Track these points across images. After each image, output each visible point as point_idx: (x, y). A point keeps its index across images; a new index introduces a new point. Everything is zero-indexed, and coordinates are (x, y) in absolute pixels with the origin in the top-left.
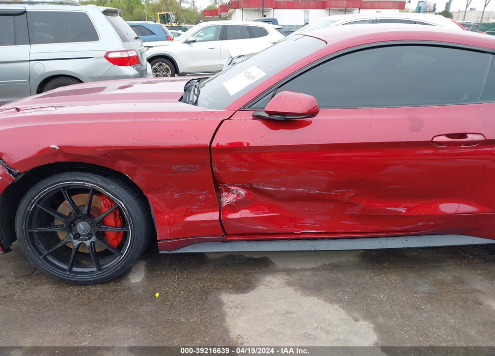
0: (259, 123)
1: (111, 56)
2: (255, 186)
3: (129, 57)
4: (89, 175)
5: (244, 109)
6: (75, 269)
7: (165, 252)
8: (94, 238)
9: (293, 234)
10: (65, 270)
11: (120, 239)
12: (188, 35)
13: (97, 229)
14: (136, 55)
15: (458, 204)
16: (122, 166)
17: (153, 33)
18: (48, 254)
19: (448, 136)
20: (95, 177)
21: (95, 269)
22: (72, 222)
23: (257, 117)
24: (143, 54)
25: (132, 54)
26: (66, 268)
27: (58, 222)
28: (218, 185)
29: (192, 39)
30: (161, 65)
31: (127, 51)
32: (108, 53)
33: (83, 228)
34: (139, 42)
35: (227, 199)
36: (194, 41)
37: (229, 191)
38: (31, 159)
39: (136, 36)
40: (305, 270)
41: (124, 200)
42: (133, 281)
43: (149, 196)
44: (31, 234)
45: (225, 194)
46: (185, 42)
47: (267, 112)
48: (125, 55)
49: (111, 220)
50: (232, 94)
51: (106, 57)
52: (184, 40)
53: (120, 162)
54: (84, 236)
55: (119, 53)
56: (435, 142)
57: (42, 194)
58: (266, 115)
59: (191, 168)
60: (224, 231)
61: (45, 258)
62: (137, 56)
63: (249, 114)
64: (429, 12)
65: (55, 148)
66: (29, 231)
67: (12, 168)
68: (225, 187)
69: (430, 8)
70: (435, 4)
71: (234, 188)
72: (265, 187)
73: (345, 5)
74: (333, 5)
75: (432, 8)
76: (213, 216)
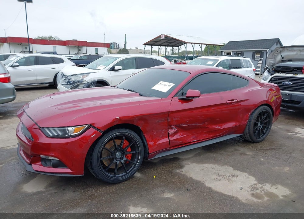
2: (181, 125)
7: (150, 159)
9: (190, 143)
19: (230, 101)
20: (126, 130)
21: (124, 174)
38: (108, 124)
43: (145, 135)
46: (11, 67)
56: (227, 103)
59: (162, 121)
60: (170, 146)
63: (177, 99)
64: (116, 48)
65: (118, 118)
66: (100, 160)
67: (99, 130)
68: (171, 127)
69: (116, 46)
70: (118, 45)
71: (174, 127)
72: (184, 125)
73: (78, 44)
74: (70, 43)
75: (117, 46)
76: (167, 140)
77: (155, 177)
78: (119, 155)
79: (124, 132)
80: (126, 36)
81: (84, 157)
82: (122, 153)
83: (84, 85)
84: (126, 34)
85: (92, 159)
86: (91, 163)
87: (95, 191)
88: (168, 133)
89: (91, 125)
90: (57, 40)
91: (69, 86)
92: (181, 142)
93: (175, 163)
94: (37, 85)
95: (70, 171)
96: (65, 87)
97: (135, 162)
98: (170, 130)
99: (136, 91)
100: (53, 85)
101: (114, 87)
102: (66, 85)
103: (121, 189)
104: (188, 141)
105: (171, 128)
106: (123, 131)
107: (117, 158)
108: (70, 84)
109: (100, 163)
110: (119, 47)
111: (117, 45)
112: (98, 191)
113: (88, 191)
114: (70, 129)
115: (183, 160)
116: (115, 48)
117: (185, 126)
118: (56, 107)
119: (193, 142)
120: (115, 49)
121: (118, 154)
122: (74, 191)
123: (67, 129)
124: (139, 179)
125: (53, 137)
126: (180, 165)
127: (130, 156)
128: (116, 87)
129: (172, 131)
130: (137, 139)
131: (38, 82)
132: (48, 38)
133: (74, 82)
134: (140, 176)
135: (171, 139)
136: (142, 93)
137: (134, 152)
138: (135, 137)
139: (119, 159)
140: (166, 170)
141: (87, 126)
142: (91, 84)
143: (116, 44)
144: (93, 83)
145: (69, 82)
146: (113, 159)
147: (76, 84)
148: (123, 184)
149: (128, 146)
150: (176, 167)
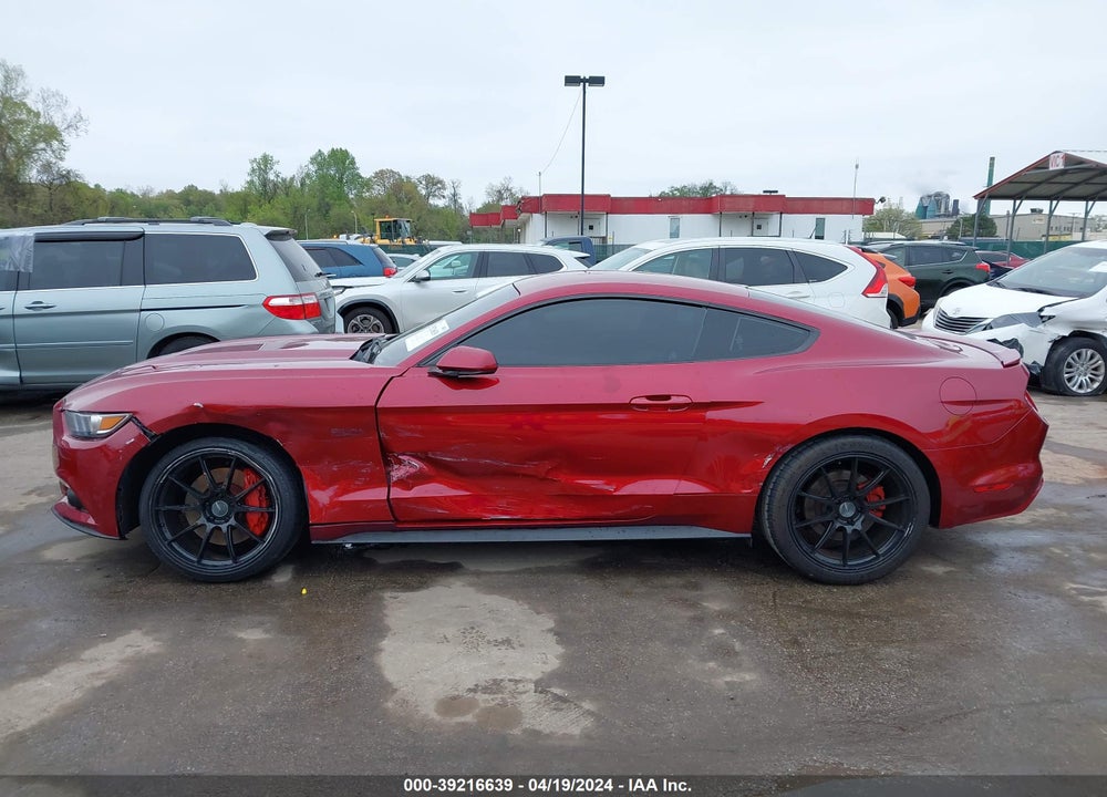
0: (435, 380)
1: (274, 302)
2: (430, 455)
3: (303, 305)
4: (234, 441)
5: (418, 365)
6: (205, 562)
7: (318, 542)
8: (232, 521)
9: (480, 520)
10: (192, 561)
11: (264, 526)
12: (418, 268)
13: (238, 508)
14: (316, 301)
15: (677, 481)
16: (274, 430)
17: (357, 262)
18: (173, 541)
19: (649, 398)
21: (231, 562)
22: (208, 500)
23: (432, 374)
24: (329, 301)
25: (311, 300)
26: (195, 559)
27: (190, 499)
28: (387, 456)
29: (426, 275)
30: (365, 318)
31: (301, 295)
32: (270, 298)
33: (219, 509)
34: (323, 281)
35: (397, 473)
36: (428, 279)
37: (400, 462)
38: (170, 419)
39: (320, 271)
40: (500, 573)
41: (272, 472)
42: (277, 581)
43: (301, 468)
44: (157, 512)
45: (396, 467)
46: (412, 280)
47: (440, 368)
48: (298, 302)
49: (254, 500)
50: (409, 350)
51: (266, 304)
52: (410, 275)
53: (271, 424)
54: (221, 518)
55: (288, 299)
56: (634, 405)
57: (176, 463)
58: (440, 371)
59: (353, 432)
60: (394, 516)
61: (170, 544)
62: (318, 304)
63: (424, 372)
64: (945, 215)
65: (199, 407)
67: (146, 429)
68: (395, 457)
69: (946, 209)
70: (956, 202)
71: (405, 458)
72: (442, 456)
73: (751, 207)
74: (727, 206)
75: (950, 209)
76: (379, 494)
77: (304, 591)
78: (222, 509)
80: (992, 165)
82: (230, 506)
84: (992, 159)
88: (389, 475)
89: (134, 415)
90: (728, 193)
92: (441, 511)
95: (95, 523)
105: (397, 462)
106: (229, 446)
110: (956, 211)
111: (951, 203)
116: (939, 216)
117: (450, 462)
119: (492, 520)
120: (941, 219)
129: (402, 470)
132: (701, 188)
135: (397, 493)
141: (127, 416)
143: (948, 196)
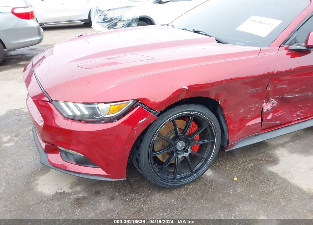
2: (285, 96)
20: (196, 106)
21: (189, 173)
33: (181, 146)
35: (267, 107)
43: (225, 113)
59: (257, 90)
65: (185, 89)
66: (152, 156)
67: (152, 109)
68: (268, 99)
71: (273, 100)
72: (289, 95)
76: (258, 120)
77: (236, 179)
78: (182, 145)
79: (192, 111)
81: (127, 154)
82: (186, 143)
83: (123, 23)
85: (139, 155)
86: (138, 161)
87: (144, 201)
88: (262, 109)
89: (138, 100)
91: (105, 24)
92: (278, 122)
93: (263, 153)
94: (71, 23)
95: (105, 173)
96: (101, 25)
97: (205, 156)
98: (265, 104)
99: (207, 34)
100: (87, 24)
101: (168, 25)
102: (102, 22)
103: (184, 200)
104: (289, 119)
105: (268, 101)
106: (191, 109)
107: (178, 150)
108: (107, 22)
109: (152, 160)
112: (148, 201)
113: (133, 199)
114: (102, 107)
115: (275, 147)
117: (291, 97)
118: (78, 63)
121: (180, 145)
122: (112, 199)
123: (97, 107)
124: (211, 181)
125: (74, 119)
126: (271, 157)
127: (197, 146)
128: (170, 26)
129: (269, 106)
130: (212, 121)
131: (71, 20)
133: (111, 20)
134: (211, 175)
136: (221, 38)
137: (206, 141)
138: (209, 118)
139: (181, 151)
140: (252, 166)
141: (131, 102)
142: (132, 21)
144: (134, 21)
145: (106, 20)
146: (172, 153)
147: (114, 22)
148: (187, 189)
149: (196, 132)
150: (265, 159)
